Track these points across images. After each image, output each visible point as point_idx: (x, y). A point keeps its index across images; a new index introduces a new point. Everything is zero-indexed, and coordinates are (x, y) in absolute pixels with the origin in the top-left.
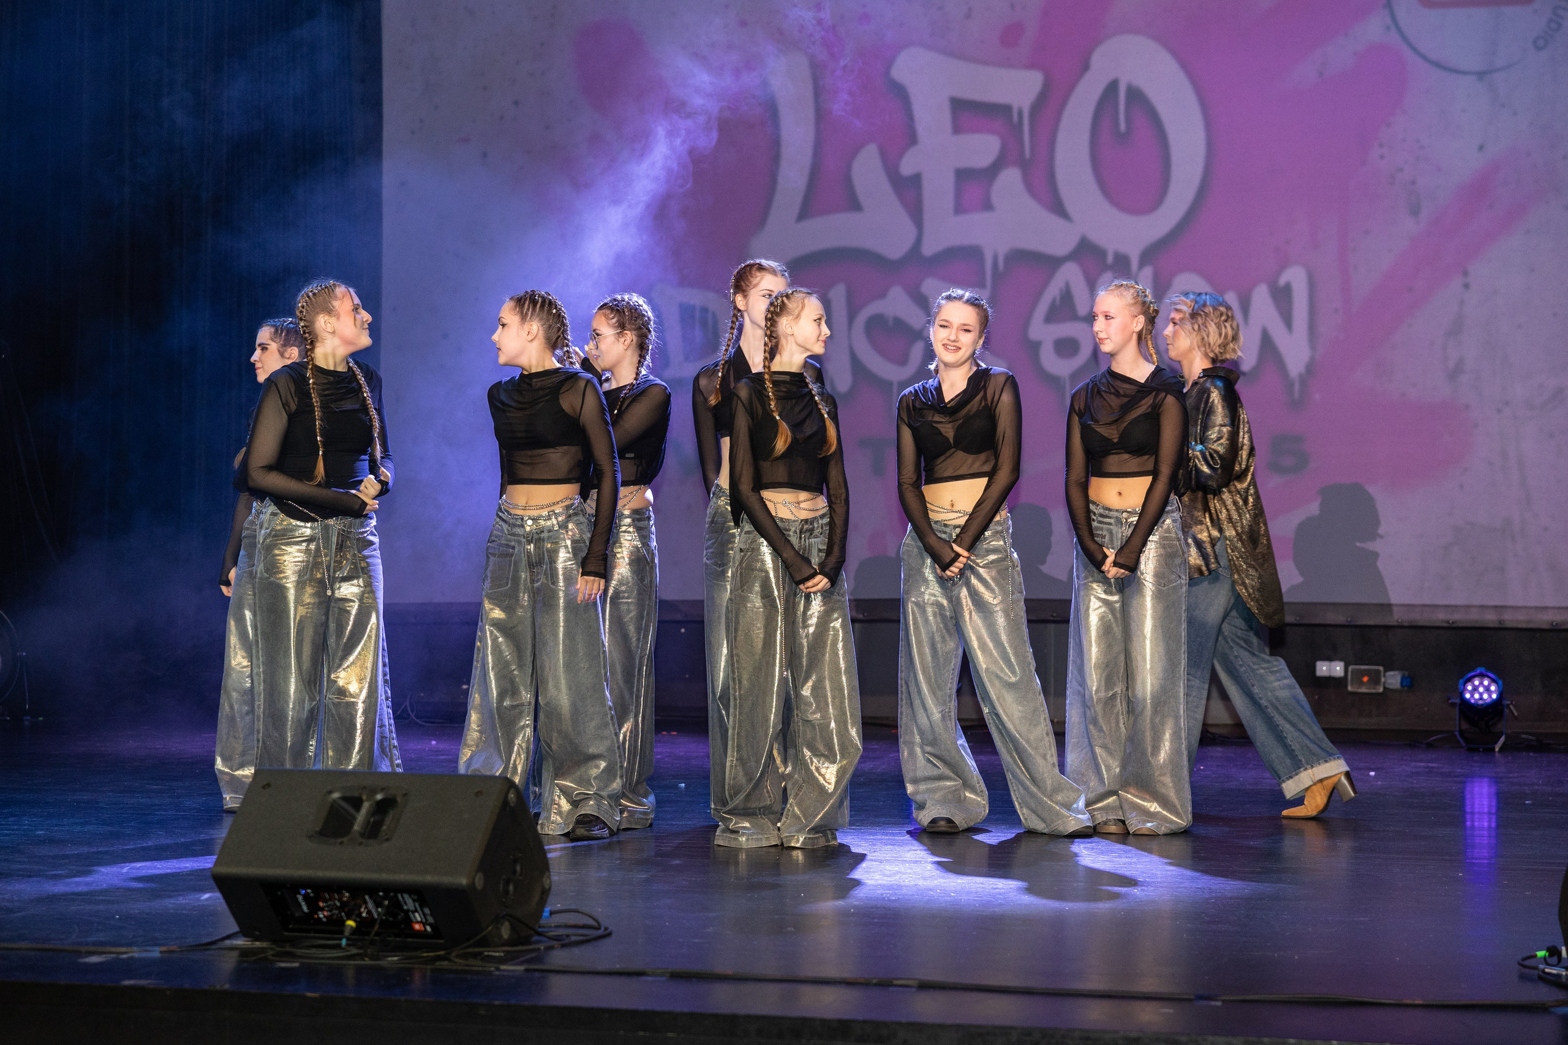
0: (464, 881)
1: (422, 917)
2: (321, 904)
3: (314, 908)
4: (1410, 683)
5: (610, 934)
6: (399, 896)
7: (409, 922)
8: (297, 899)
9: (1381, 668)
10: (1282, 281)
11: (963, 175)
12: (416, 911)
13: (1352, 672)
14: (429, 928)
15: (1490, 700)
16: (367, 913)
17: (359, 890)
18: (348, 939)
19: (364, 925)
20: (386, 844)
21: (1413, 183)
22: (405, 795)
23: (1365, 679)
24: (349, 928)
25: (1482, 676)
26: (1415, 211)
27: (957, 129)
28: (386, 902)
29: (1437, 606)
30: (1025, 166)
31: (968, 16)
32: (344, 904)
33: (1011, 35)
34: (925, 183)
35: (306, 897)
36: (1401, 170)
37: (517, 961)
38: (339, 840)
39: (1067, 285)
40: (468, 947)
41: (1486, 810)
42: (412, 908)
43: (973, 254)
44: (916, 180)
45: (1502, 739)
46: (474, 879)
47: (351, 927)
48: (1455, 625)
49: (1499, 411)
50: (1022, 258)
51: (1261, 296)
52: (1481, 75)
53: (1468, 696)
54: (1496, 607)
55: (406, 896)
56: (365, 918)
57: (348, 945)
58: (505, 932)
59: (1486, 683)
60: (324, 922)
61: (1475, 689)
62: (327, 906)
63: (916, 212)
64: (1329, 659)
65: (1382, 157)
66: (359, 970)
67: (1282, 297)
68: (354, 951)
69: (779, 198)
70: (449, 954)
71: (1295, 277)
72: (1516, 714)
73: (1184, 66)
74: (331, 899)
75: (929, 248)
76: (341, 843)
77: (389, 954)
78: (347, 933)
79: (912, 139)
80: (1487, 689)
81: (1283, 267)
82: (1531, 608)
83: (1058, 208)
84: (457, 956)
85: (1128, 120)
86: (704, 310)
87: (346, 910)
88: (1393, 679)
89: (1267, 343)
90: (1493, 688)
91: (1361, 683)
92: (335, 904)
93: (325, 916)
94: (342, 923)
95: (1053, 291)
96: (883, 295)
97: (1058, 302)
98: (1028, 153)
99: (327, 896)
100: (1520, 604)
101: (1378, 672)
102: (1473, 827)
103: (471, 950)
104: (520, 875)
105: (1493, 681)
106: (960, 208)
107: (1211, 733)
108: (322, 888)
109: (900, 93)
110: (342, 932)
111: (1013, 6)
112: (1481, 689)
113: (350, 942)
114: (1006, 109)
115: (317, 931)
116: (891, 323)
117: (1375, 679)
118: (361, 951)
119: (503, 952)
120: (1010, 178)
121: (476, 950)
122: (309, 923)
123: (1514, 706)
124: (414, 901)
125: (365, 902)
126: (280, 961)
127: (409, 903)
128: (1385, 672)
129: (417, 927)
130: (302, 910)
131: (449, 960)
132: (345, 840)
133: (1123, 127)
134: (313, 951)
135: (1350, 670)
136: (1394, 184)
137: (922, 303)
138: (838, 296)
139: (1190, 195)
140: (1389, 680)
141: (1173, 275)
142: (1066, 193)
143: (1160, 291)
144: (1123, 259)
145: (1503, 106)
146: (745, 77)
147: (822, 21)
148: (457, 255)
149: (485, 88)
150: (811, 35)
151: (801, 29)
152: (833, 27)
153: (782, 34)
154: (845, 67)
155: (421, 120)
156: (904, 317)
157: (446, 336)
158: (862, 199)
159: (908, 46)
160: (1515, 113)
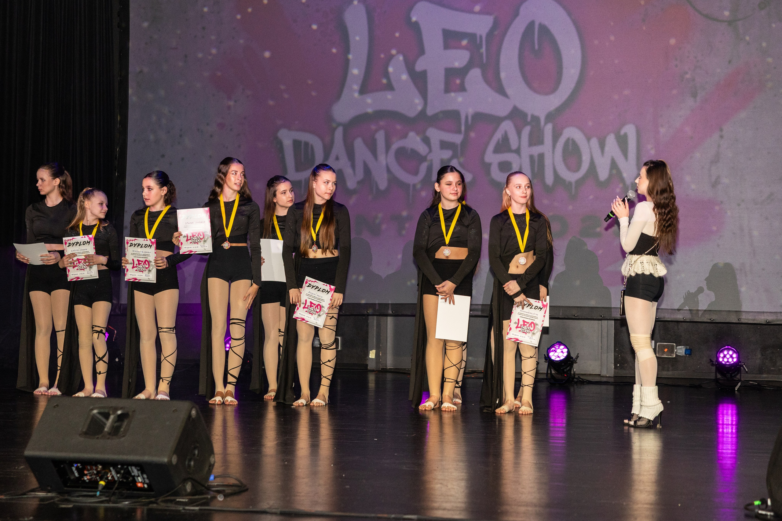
0: (166, 460)
1: (143, 479)
2: (86, 472)
3: (82, 474)
4: (689, 352)
5: (247, 490)
6: (130, 468)
7: (134, 482)
8: (72, 470)
9: (674, 344)
10: (622, 132)
11: (449, 72)
12: (139, 476)
13: (658, 346)
14: (146, 486)
15: (732, 362)
16: (111, 477)
17: (107, 464)
18: (101, 492)
19: (110, 484)
20: (123, 439)
21: (693, 80)
22: (134, 411)
23: (666, 350)
24: (101, 486)
25: (728, 349)
27: (447, 46)
28: (122, 472)
30: (483, 67)
32: (98, 472)
34: (430, 76)
35: (77, 468)
36: (687, 73)
37: (194, 504)
38: (97, 436)
39: (506, 133)
40: (168, 496)
41: (730, 423)
42: (137, 474)
43: (454, 115)
44: (424, 74)
45: (739, 384)
46: (171, 458)
47: (103, 485)
48: (714, 321)
49: (739, 205)
50: (480, 117)
51: (611, 141)
52: (730, 23)
53: (721, 360)
54: (736, 311)
55: (133, 468)
56: (110, 480)
57: (100, 495)
58: (189, 487)
59: (731, 353)
60: (87, 482)
61: (725, 356)
62: (89, 473)
63: (424, 93)
65: (676, 66)
66: (107, 509)
67: (622, 142)
68: (104, 498)
69: (348, 83)
70: (157, 500)
71: (630, 130)
72: (747, 370)
73: (570, 14)
74: (91, 469)
75: (430, 112)
76: (98, 438)
77: (122, 500)
78: (100, 488)
79: (422, 51)
80: (731, 356)
81: (623, 125)
82: (755, 312)
83: (501, 90)
84: (162, 501)
85: (540, 44)
86: (307, 144)
87: (100, 475)
88: (681, 350)
89: (614, 166)
90: (734, 356)
91: (664, 353)
92: (93, 472)
93: (88, 479)
94: (97, 483)
95: (498, 135)
96: (405, 137)
97: (500, 142)
98: (485, 61)
99: (89, 467)
100: (751, 310)
101: (673, 346)
102: (723, 432)
103: (169, 498)
104: (198, 456)
105: (734, 352)
106: (447, 90)
107: (582, 379)
108: (86, 463)
109: (415, 26)
110: (97, 488)
112: (728, 356)
113: (101, 494)
114: (472, 37)
115: (83, 487)
116: (409, 152)
117: (671, 350)
118: (107, 499)
119: (187, 499)
120: (475, 73)
121: (172, 498)
122: (79, 483)
123: (745, 366)
124: (138, 470)
125: (110, 471)
126: (62, 504)
127: (135, 471)
128: (676, 347)
129: (139, 485)
130: (75, 475)
131: (157, 503)
132: (100, 436)
133: (536, 47)
134: (80, 498)
135: (657, 345)
136: (682, 81)
137: (426, 141)
138: (380, 137)
139: (573, 86)
140: (679, 351)
141: (563, 128)
142: (505, 83)
143: (556, 137)
144: (536, 119)
145: (742, 39)
146: (331, 16)
148: (170, 112)
149: (186, 20)
154: (386, 12)
155: (151, 37)
156: (417, 148)
157: (163, 156)
158: (394, 84)
159: (420, 1)
160: (748, 43)
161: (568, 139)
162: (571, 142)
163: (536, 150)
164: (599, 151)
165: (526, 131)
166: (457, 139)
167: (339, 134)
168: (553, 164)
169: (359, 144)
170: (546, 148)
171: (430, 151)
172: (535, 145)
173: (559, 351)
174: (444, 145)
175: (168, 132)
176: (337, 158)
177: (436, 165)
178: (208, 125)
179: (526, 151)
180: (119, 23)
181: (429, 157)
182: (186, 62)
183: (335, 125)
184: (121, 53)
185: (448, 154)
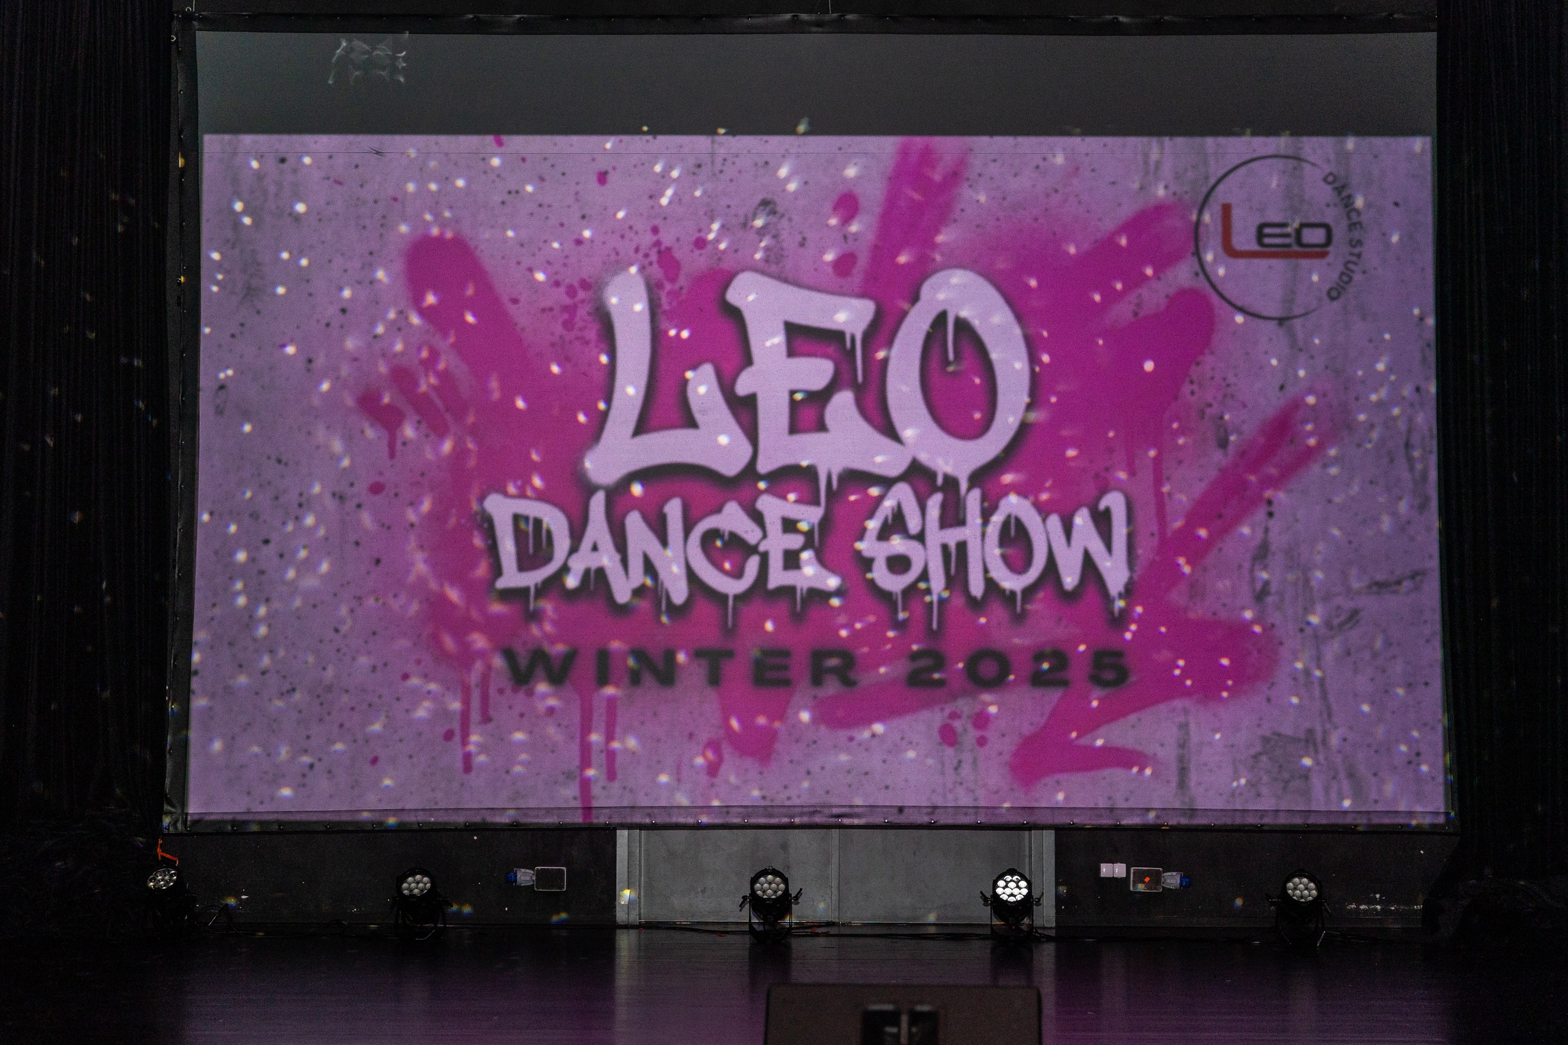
4: (1186, 885)
9: (1161, 869)
10: (1102, 506)
11: (798, 397)
13: (1134, 874)
21: (1221, 418)
23: (1148, 880)
25: (1300, 874)
26: (1223, 444)
27: (792, 352)
29: (1248, 810)
30: (858, 391)
31: (802, 244)
33: (844, 265)
34: (762, 403)
36: (1210, 405)
39: (899, 505)
43: (807, 473)
44: (751, 400)
45: (1323, 935)
48: (1265, 828)
49: (1302, 630)
50: (853, 477)
51: (1083, 521)
52: (1281, 321)
53: (1291, 894)
54: (1301, 812)
59: (1305, 881)
61: (1296, 887)
63: (752, 433)
64: (1112, 861)
65: (1192, 393)
67: (1102, 521)
69: (614, 414)
71: (1114, 502)
73: (1008, 300)
75: (765, 465)
79: (747, 360)
80: (1307, 887)
81: (1104, 490)
83: (889, 431)
85: (956, 350)
86: (538, 523)
88: (1172, 880)
89: (1089, 564)
90: (1312, 887)
91: (1143, 884)
95: (885, 511)
96: (718, 510)
97: (890, 520)
98: (860, 378)
100: (1323, 808)
101: (1159, 873)
105: (1310, 880)
106: (794, 428)
109: (735, 315)
111: (845, 237)
112: (1301, 887)
114: (836, 337)
116: (726, 534)
117: (1156, 879)
120: (843, 402)
128: (1164, 873)
133: (951, 355)
135: (1132, 871)
136: (1203, 418)
137: (758, 518)
138: (674, 510)
139: (1014, 423)
140: (1168, 881)
141: (1000, 498)
142: (897, 416)
143: (987, 512)
144: (951, 483)
145: (1301, 350)
146: (581, 295)
147: (658, 243)
148: (279, 461)
149: (310, 295)
150: (646, 256)
151: (637, 250)
152: (669, 249)
153: (617, 254)
154: (681, 288)
155: (242, 325)
156: (740, 532)
157: (266, 542)
158: (698, 417)
159: (743, 270)
160: (1312, 357)
161: (1009, 516)
162: (1013, 521)
163: (952, 536)
164: (1063, 540)
165: (936, 501)
166: (812, 516)
167: (598, 504)
168: (983, 559)
169: (634, 522)
170: (970, 532)
171: (765, 536)
172: (951, 526)
173: (1012, 885)
174: (789, 526)
175: (277, 498)
176: (595, 548)
177: (776, 562)
178: (352, 485)
179: (936, 537)
180: (179, 298)
181: (762, 548)
182: (308, 370)
183: (590, 489)
184: (183, 353)
185: (795, 541)
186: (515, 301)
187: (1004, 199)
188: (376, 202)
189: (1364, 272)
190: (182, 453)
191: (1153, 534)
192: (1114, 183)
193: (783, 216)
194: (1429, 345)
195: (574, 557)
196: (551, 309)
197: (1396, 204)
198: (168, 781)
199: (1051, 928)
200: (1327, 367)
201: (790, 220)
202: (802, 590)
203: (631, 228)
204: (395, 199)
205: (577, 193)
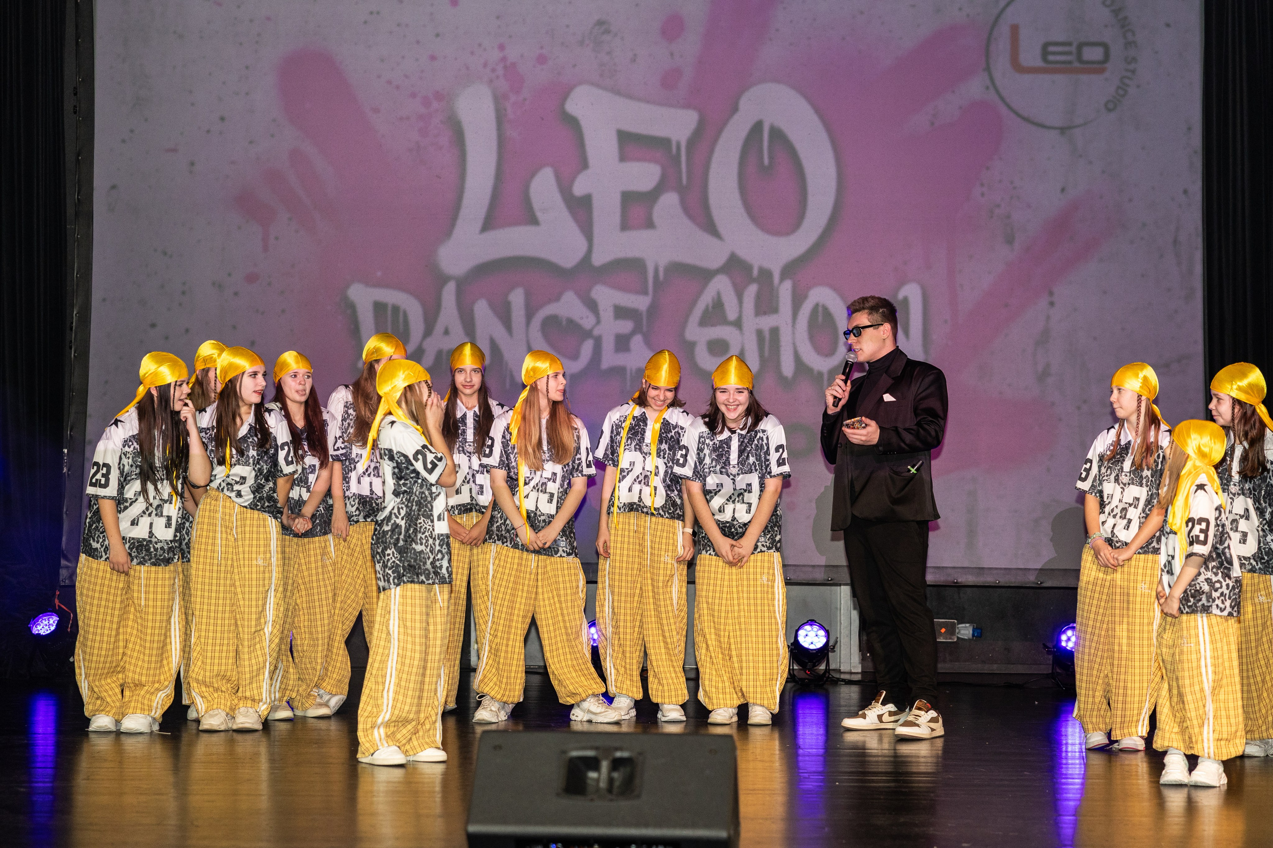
4: (979, 633)
9: (956, 621)
10: (900, 296)
11: (629, 199)
21: (1008, 217)
23: (943, 630)
26: (1010, 240)
27: (623, 158)
29: (1029, 569)
30: (683, 192)
31: (633, 60)
33: (670, 79)
34: (596, 203)
36: (998, 206)
39: (719, 294)
43: (634, 265)
44: (587, 200)
48: (1044, 585)
49: (1079, 408)
50: (679, 269)
52: (1063, 130)
63: (587, 229)
65: (983, 195)
69: (464, 212)
71: (912, 292)
73: (817, 111)
75: (599, 259)
79: (584, 164)
81: (902, 283)
83: (711, 228)
85: (771, 158)
86: (396, 309)
88: (965, 630)
95: (706, 299)
96: (557, 298)
97: (710, 309)
98: (684, 181)
101: (953, 624)
106: (625, 226)
109: (573, 123)
111: (672, 54)
114: (664, 143)
116: (564, 323)
117: (951, 630)
120: (670, 200)
128: (959, 624)
133: (766, 161)
136: (992, 217)
137: (592, 306)
138: (517, 298)
139: (823, 221)
140: (962, 632)
141: (809, 288)
142: (717, 214)
143: (797, 301)
144: (765, 275)
145: (1081, 156)
146: (435, 105)
147: (504, 59)
148: (165, 253)
149: (193, 104)
150: (493, 70)
151: (485, 65)
152: (514, 65)
153: (468, 68)
154: (525, 99)
155: (132, 131)
156: (576, 317)
157: (153, 326)
158: (539, 214)
159: (580, 83)
160: (1091, 163)
161: (817, 305)
162: (820, 309)
163: (767, 322)
165: (752, 290)
166: (641, 303)
167: (449, 293)
168: (794, 344)
169: (482, 310)
170: (782, 319)
171: (598, 322)
172: (765, 313)
173: (812, 633)
174: (621, 312)
175: (162, 286)
176: (446, 332)
177: (608, 344)
178: (229, 275)
179: (751, 322)
180: (75, 106)
181: (596, 332)
182: (191, 172)
183: (442, 280)
184: (79, 156)
185: (626, 326)
186: (376, 110)
187: (815, 20)
188: (251, 21)
189: (1138, 86)
190: (78, 245)
191: (946, 322)
192: (913, 6)
193: (616, 35)
194: (1196, 152)
195: (429, 340)
196: (408, 118)
197: (1168, 25)
198: (64, 539)
199: (857, 673)
200: (1103, 172)
201: (622, 39)
202: (631, 370)
203: (480, 45)
204: (268, 19)
205: (432, 14)
